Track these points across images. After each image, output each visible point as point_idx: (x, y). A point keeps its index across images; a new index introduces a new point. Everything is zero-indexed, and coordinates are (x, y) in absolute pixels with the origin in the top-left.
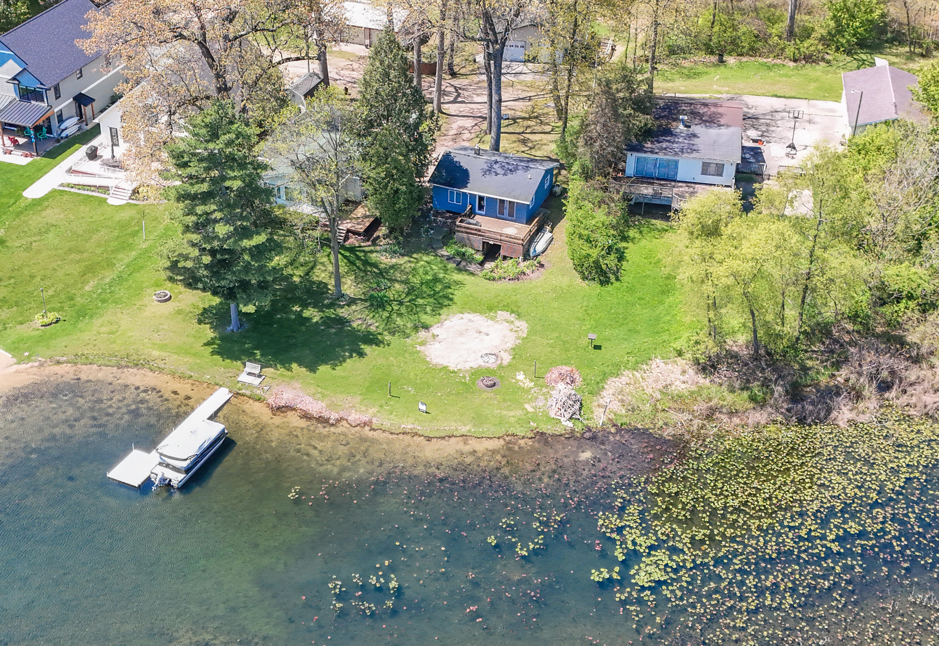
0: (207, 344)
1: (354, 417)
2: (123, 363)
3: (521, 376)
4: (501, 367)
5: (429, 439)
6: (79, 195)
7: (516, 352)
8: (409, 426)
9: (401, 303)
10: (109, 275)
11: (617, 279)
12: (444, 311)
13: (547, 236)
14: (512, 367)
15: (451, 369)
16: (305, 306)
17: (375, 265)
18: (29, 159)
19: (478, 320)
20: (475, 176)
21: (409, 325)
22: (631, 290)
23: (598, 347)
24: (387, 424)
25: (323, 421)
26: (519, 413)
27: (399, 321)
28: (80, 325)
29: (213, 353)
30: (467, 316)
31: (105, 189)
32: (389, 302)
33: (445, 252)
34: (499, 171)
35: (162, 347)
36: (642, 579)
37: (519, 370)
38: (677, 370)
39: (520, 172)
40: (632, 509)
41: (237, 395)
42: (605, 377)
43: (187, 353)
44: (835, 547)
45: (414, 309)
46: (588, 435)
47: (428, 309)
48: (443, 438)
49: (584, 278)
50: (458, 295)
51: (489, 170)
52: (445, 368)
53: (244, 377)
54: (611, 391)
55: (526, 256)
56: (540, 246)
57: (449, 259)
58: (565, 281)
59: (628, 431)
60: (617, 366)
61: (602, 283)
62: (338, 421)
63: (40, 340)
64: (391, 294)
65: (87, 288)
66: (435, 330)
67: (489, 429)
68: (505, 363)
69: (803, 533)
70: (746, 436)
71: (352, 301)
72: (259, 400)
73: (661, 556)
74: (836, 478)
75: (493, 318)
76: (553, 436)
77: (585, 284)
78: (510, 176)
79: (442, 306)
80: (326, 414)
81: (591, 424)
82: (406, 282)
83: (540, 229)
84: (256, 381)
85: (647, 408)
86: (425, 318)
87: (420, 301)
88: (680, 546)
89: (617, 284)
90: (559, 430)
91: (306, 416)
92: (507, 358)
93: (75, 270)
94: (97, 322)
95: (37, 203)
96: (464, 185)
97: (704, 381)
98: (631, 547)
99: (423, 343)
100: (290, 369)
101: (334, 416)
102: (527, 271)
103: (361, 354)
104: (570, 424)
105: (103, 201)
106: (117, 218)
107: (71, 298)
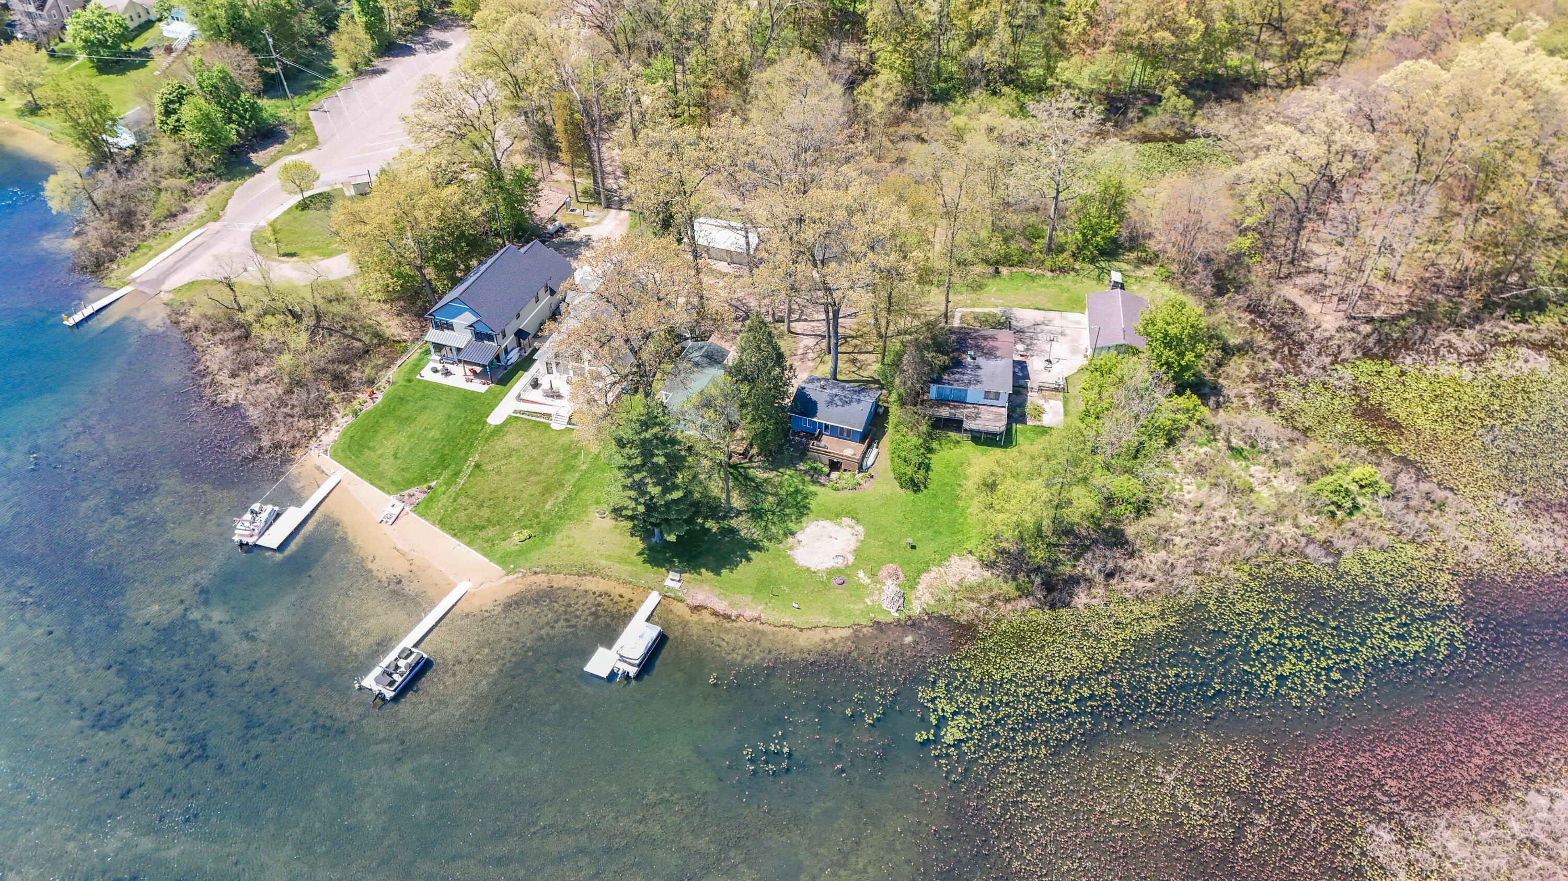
0: (640, 554)
1: (749, 613)
2: (582, 572)
3: (861, 574)
4: (847, 566)
5: (801, 630)
6: (529, 421)
7: (857, 553)
8: (786, 620)
9: (774, 513)
10: (562, 495)
11: (926, 488)
12: (804, 519)
13: (875, 451)
14: (855, 567)
15: (813, 569)
16: (706, 518)
17: (752, 480)
18: (486, 387)
19: (828, 524)
20: (821, 406)
21: (781, 532)
23: (913, 547)
24: (771, 620)
25: (727, 617)
26: (862, 606)
27: (774, 530)
28: (547, 540)
29: (645, 562)
30: (821, 523)
31: (549, 416)
32: (765, 513)
33: (802, 467)
34: (839, 403)
35: (608, 558)
36: (949, 739)
37: (859, 569)
38: (970, 564)
39: (854, 404)
40: (941, 683)
41: (665, 597)
42: (919, 572)
43: (626, 562)
44: (1074, 708)
45: (783, 518)
46: (909, 623)
47: (793, 517)
48: (810, 629)
49: (902, 486)
51: (831, 403)
52: (808, 569)
53: (668, 583)
54: (924, 586)
55: (861, 469)
56: (870, 461)
57: (806, 472)
58: (889, 490)
59: (936, 618)
60: (927, 564)
61: (915, 491)
62: (738, 617)
63: (521, 553)
64: (766, 506)
65: (548, 507)
66: (799, 536)
67: (842, 620)
68: (850, 563)
69: (1053, 698)
70: (1016, 619)
71: (739, 513)
72: (681, 601)
73: (960, 719)
74: (1075, 652)
75: (839, 524)
76: (887, 624)
77: (902, 491)
78: (847, 407)
79: (802, 515)
80: (728, 612)
81: (911, 613)
82: (775, 494)
83: (869, 446)
84: (678, 585)
85: (949, 598)
86: (792, 526)
87: (787, 511)
88: (973, 711)
89: (925, 491)
90: (889, 619)
91: (715, 614)
92: (851, 559)
93: (537, 490)
94: (558, 537)
95: (499, 429)
96: (814, 415)
97: (987, 574)
98: (940, 713)
99: (791, 548)
100: (700, 574)
101: (734, 613)
102: (862, 482)
103: (749, 560)
104: (897, 615)
105: (548, 426)
106: (560, 442)
107: (537, 516)
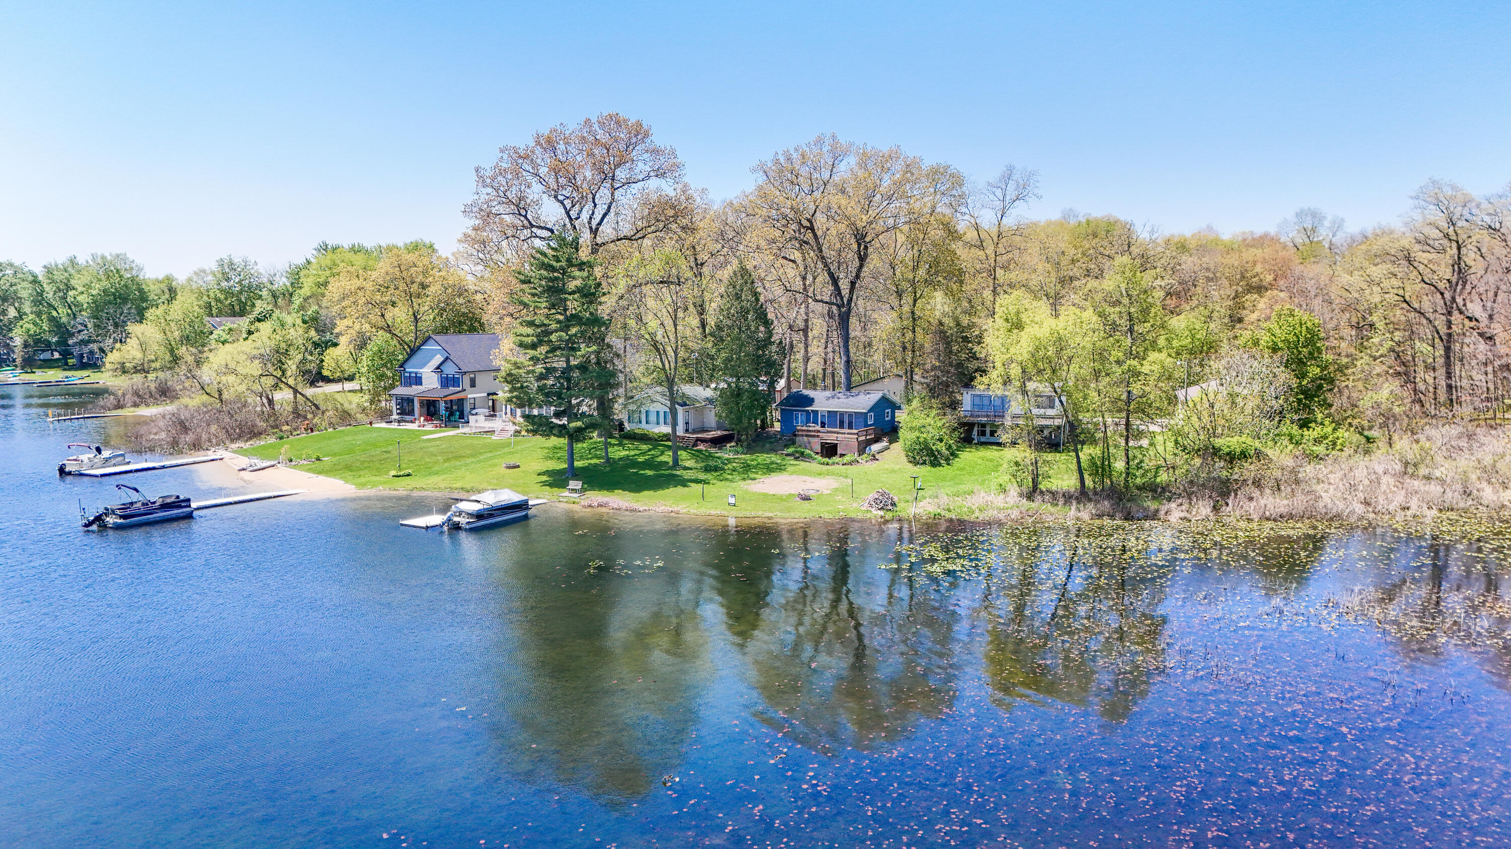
0: (539, 483)
1: (664, 509)
3: (838, 497)
4: (820, 494)
6: (469, 437)
7: (836, 489)
8: (714, 513)
9: (734, 470)
10: (471, 460)
11: (948, 464)
12: (774, 474)
13: (884, 444)
14: (829, 494)
15: (771, 493)
16: (642, 470)
17: (717, 457)
18: (437, 429)
19: (807, 478)
20: (819, 400)
21: (738, 478)
22: (962, 469)
25: (632, 510)
26: (829, 508)
27: (729, 477)
29: (543, 486)
30: (794, 476)
31: (492, 432)
32: (723, 469)
33: (785, 453)
34: (842, 396)
39: (860, 396)
41: (554, 501)
45: (746, 473)
47: (760, 473)
48: (748, 518)
49: (916, 463)
50: (790, 469)
52: (764, 493)
53: (564, 494)
54: (928, 503)
55: (861, 452)
56: (875, 447)
57: (787, 455)
58: (897, 467)
59: (940, 519)
61: (932, 467)
62: (646, 510)
64: (726, 467)
65: (447, 464)
66: (762, 481)
67: (796, 515)
68: (824, 493)
71: (686, 468)
72: (575, 503)
75: (820, 478)
76: (862, 520)
79: (773, 472)
80: (635, 508)
81: (903, 514)
82: (743, 464)
83: (877, 440)
84: (576, 495)
85: (964, 511)
86: (755, 476)
87: (753, 470)
89: (948, 467)
90: (868, 516)
91: (616, 509)
92: (826, 491)
94: (445, 476)
95: (430, 440)
96: (809, 406)
97: (1025, 502)
99: (748, 485)
101: (642, 509)
102: (860, 461)
103: (685, 487)
104: (881, 513)
106: (495, 442)
107: (429, 468)
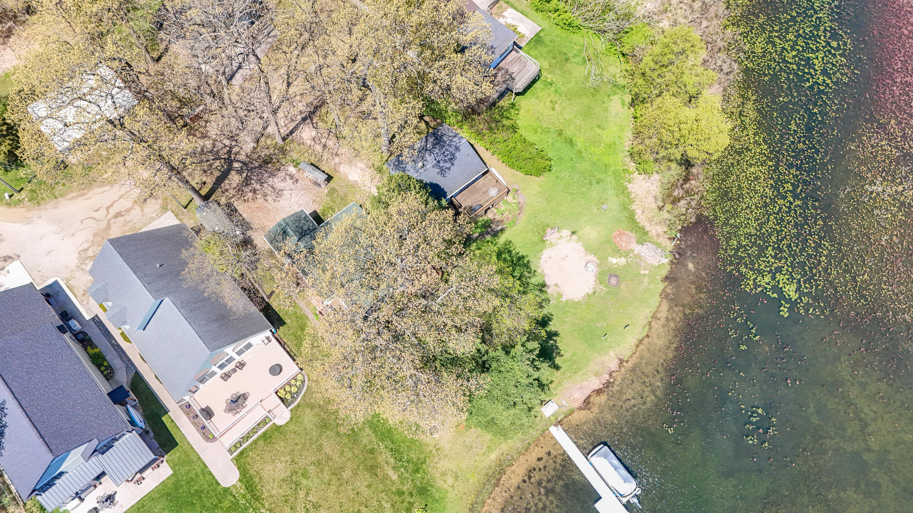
1: (612, 366)
3: (614, 261)
4: (599, 266)
7: (589, 250)
8: (632, 342)
10: (385, 456)
14: (603, 260)
15: (591, 292)
18: (168, 464)
19: (551, 253)
20: (440, 181)
22: (562, 159)
24: (627, 353)
25: (608, 384)
26: (646, 279)
28: (437, 496)
30: (544, 257)
34: (448, 165)
36: (794, 295)
37: (607, 258)
38: (641, 181)
39: (457, 154)
42: (632, 219)
46: (677, 256)
49: (537, 175)
51: (442, 170)
52: (588, 295)
58: (534, 187)
60: (626, 208)
61: (549, 170)
62: (611, 376)
66: (549, 282)
67: (653, 301)
68: (597, 261)
72: (572, 412)
75: (552, 245)
77: (543, 178)
78: (456, 162)
80: (603, 381)
81: (669, 249)
85: (666, 215)
88: (776, 265)
89: (553, 163)
90: (668, 268)
92: (591, 257)
95: (246, 479)
96: (445, 194)
97: (655, 175)
98: (769, 287)
99: (560, 295)
101: (607, 378)
102: (517, 201)
103: (556, 334)
104: (666, 260)
105: (277, 428)
106: (309, 426)
107: (400, 493)
